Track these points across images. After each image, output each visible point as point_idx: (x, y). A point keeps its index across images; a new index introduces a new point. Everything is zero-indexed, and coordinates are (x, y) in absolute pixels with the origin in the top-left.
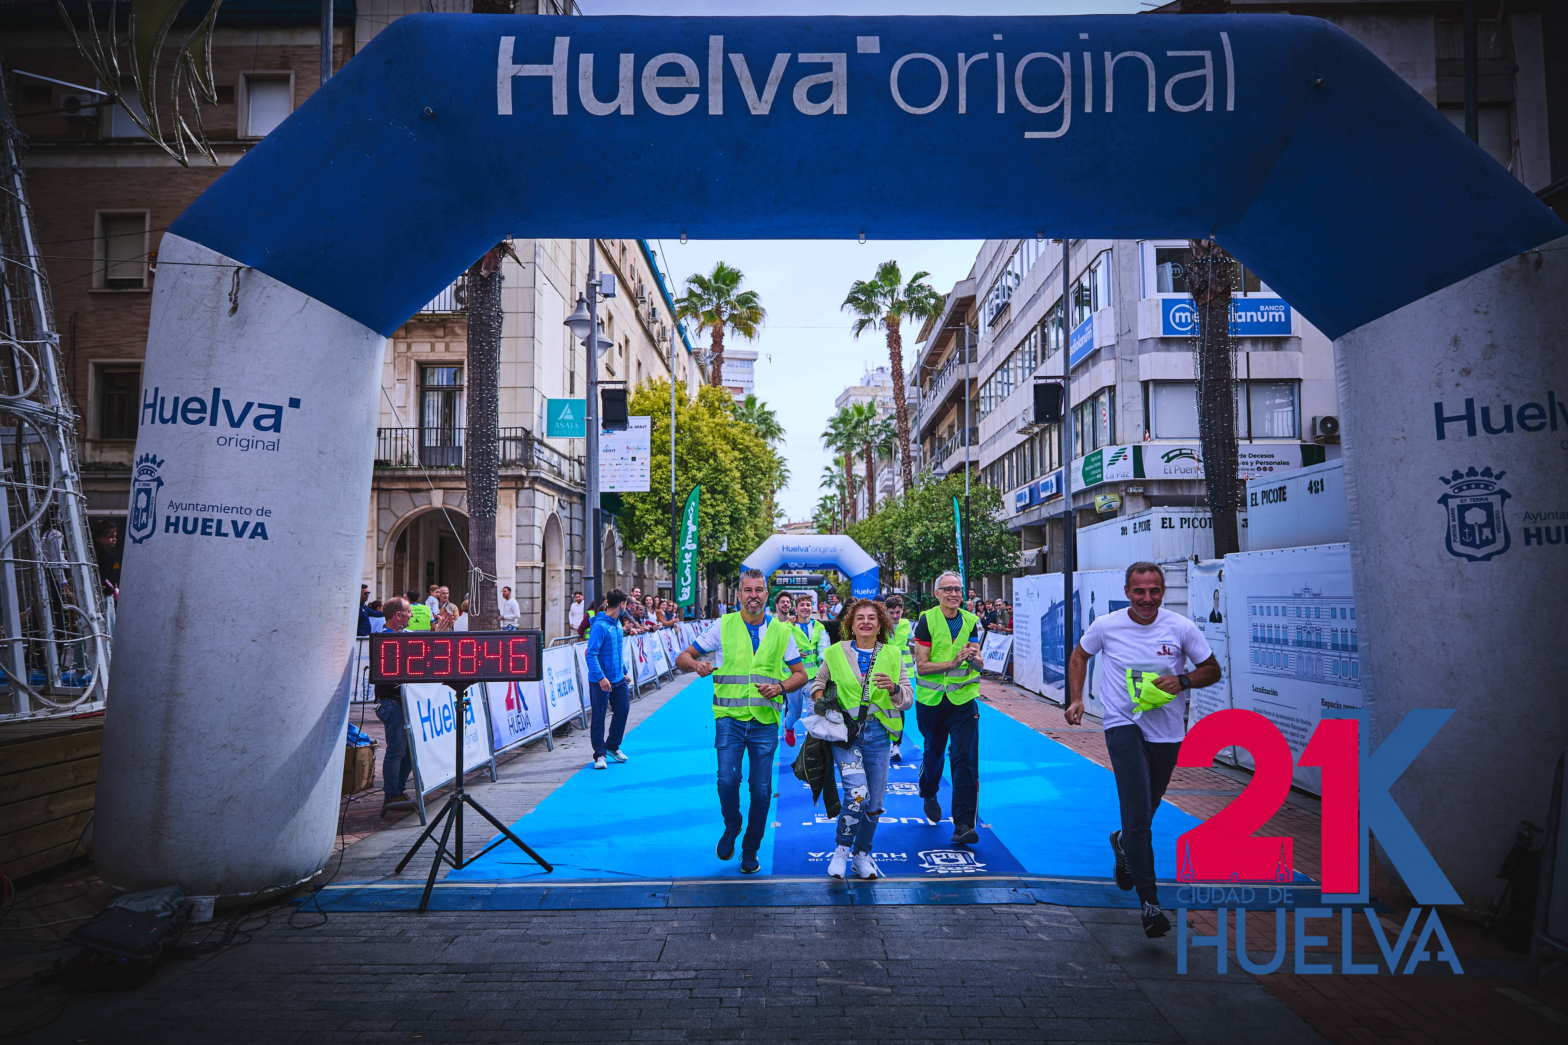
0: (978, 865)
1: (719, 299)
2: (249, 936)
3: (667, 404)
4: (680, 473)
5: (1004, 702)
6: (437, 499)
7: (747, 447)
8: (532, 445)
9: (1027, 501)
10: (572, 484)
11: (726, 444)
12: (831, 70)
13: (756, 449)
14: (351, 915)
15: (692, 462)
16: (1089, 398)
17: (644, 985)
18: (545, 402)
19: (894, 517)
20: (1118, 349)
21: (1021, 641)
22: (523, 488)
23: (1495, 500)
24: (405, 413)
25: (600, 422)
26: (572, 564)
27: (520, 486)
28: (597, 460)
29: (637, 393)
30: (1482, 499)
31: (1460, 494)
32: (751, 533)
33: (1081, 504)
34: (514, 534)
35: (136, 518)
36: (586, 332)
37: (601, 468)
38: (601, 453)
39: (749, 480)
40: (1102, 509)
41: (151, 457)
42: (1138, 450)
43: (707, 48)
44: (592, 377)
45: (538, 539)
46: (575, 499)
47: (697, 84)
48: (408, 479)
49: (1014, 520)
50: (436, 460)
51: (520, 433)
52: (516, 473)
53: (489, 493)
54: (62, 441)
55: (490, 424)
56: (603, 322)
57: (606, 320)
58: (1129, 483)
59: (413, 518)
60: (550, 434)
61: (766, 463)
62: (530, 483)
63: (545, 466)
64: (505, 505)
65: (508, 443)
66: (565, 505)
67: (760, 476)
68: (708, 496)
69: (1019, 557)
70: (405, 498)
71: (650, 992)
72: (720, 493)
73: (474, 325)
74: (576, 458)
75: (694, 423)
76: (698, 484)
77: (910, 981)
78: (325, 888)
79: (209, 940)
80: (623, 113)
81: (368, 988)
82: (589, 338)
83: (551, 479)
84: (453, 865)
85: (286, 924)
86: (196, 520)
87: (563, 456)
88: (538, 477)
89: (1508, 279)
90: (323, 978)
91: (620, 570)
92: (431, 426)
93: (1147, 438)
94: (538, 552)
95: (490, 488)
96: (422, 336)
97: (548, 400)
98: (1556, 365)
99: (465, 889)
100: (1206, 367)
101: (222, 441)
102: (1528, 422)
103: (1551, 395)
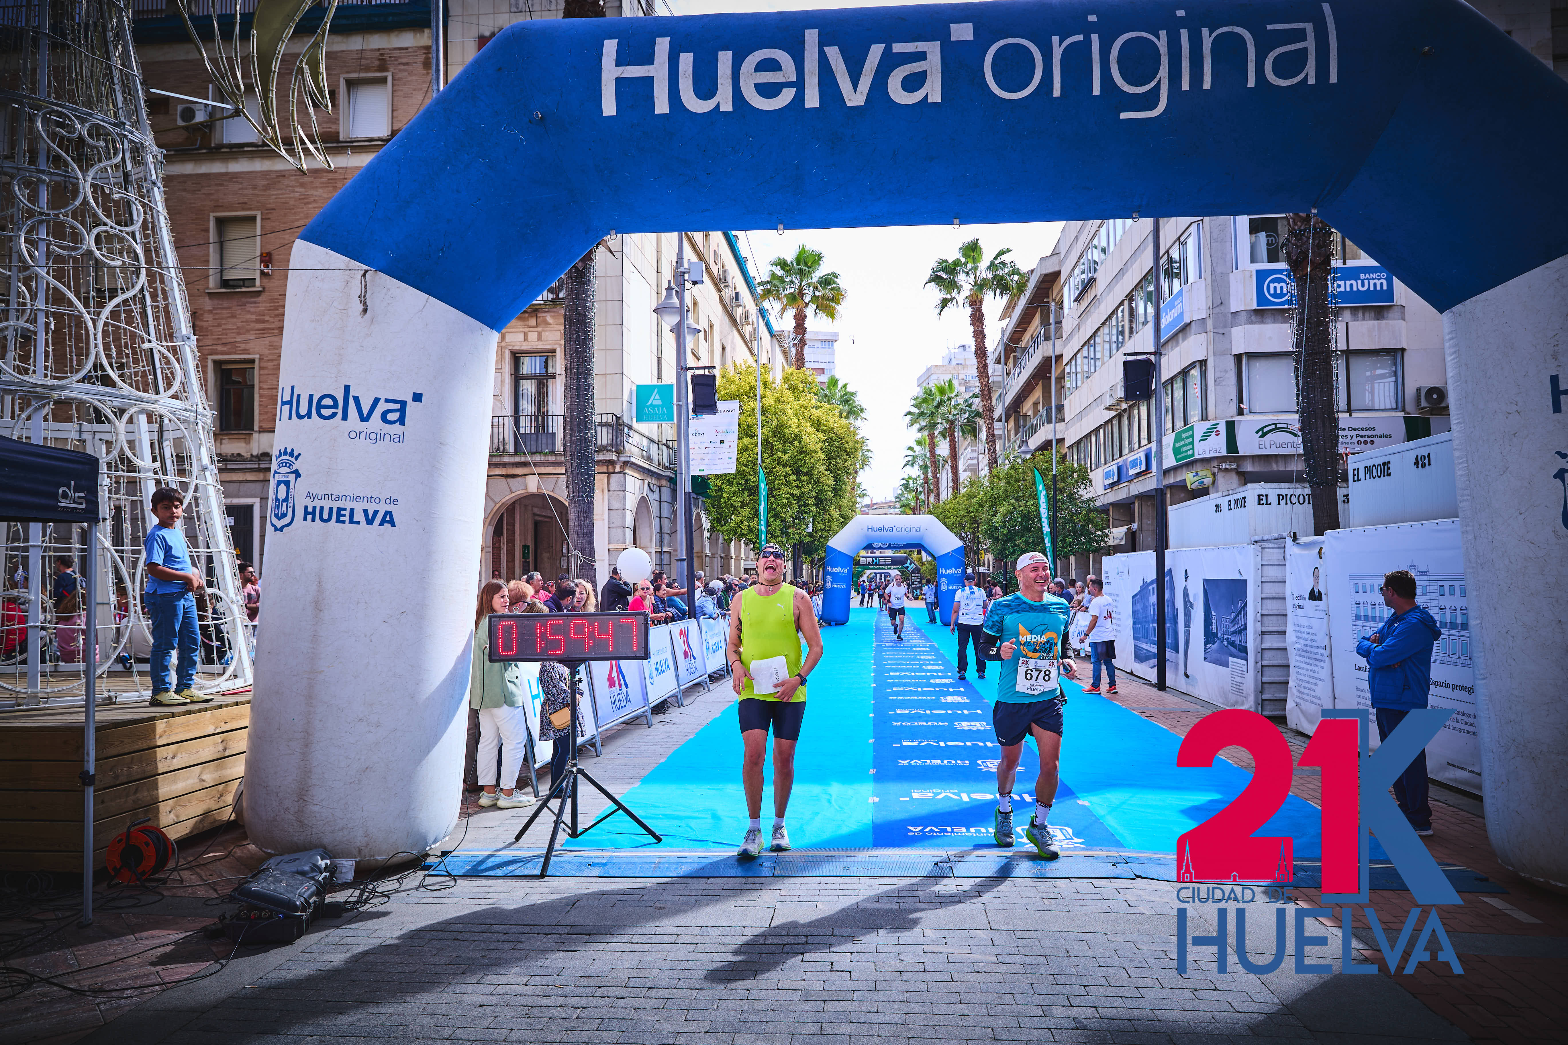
0: (1076, 840)
1: (801, 280)
2: (388, 896)
3: (752, 388)
4: (766, 455)
6: (533, 484)
7: (832, 428)
8: (622, 431)
9: (1115, 479)
10: (661, 467)
11: (812, 425)
12: (925, 59)
13: (841, 432)
14: (478, 878)
15: (778, 445)
16: (1180, 372)
17: (757, 949)
18: (634, 388)
19: (980, 497)
20: (1210, 323)
22: (614, 473)
24: (500, 401)
25: (691, 407)
26: (661, 546)
27: (611, 470)
28: (688, 444)
29: (724, 377)
32: (835, 514)
33: (1173, 480)
34: (606, 517)
35: (277, 507)
36: (675, 319)
37: (691, 451)
38: (690, 437)
39: (834, 462)
40: (1194, 486)
41: (289, 451)
42: (1230, 427)
43: (803, 42)
44: (682, 364)
45: (629, 522)
46: (664, 482)
47: (793, 79)
48: (504, 465)
50: (530, 446)
51: (610, 419)
52: (608, 458)
53: (588, 479)
55: (587, 412)
58: (1222, 459)
59: (510, 502)
60: (639, 419)
61: (851, 444)
62: (620, 467)
63: (635, 450)
66: (654, 488)
67: (845, 457)
68: (794, 477)
69: (1107, 536)
70: (502, 484)
71: (763, 956)
72: (806, 474)
73: (570, 316)
74: (664, 442)
75: (780, 406)
76: (783, 466)
77: (1014, 950)
78: (453, 854)
79: (351, 899)
80: (721, 110)
81: (501, 946)
82: (678, 324)
83: (641, 463)
84: (569, 834)
85: (419, 887)
86: (331, 509)
87: (652, 441)
88: (628, 462)
90: (459, 936)
91: (707, 551)
92: (525, 413)
93: (1241, 413)
94: (629, 535)
95: (587, 473)
96: (516, 326)
97: (637, 386)
99: (582, 856)
100: (1302, 340)
101: (353, 435)
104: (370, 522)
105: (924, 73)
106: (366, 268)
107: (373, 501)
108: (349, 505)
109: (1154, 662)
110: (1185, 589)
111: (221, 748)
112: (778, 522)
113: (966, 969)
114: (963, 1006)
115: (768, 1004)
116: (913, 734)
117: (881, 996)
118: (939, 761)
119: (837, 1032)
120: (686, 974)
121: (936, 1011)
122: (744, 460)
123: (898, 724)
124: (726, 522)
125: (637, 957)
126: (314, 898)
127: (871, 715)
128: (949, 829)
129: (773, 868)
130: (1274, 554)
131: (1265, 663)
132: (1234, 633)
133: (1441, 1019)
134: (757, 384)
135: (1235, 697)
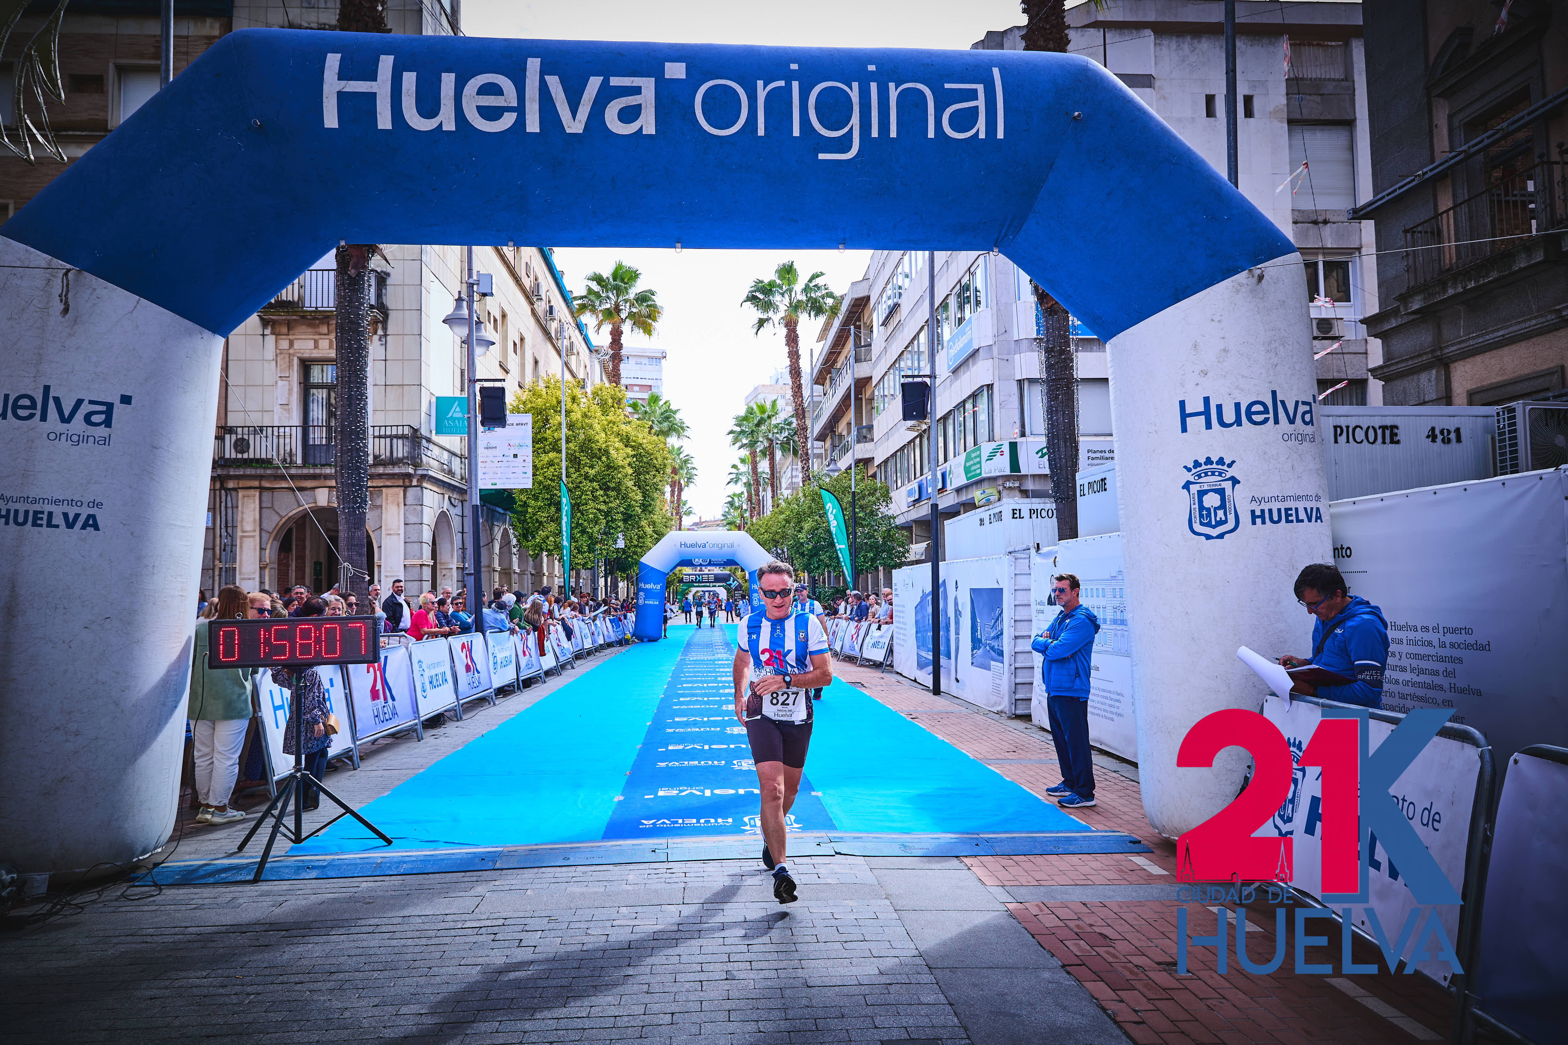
0: (795, 825)
1: (618, 296)
2: (82, 908)
3: (559, 402)
4: (572, 470)
5: (879, 688)
6: (323, 497)
7: (641, 444)
8: (420, 443)
9: (917, 497)
11: (621, 440)
12: (640, 93)
14: (184, 887)
15: (585, 460)
16: (969, 397)
18: (434, 400)
19: (788, 513)
20: (995, 349)
21: (899, 630)
22: (411, 486)
24: (289, 411)
25: (479, 419)
26: (462, 562)
27: (407, 484)
28: (476, 457)
30: (1216, 485)
31: (1199, 481)
32: (649, 530)
33: (964, 498)
34: (402, 532)
36: (465, 330)
37: (480, 465)
38: (481, 450)
39: (642, 478)
40: (981, 503)
42: (1013, 446)
43: (525, 69)
44: (471, 375)
45: (427, 536)
46: (467, 497)
47: (515, 104)
48: (292, 477)
49: (905, 514)
50: (321, 458)
51: (407, 431)
52: (404, 471)
53: (359, 490)
55: (359, 422)
56: (495, 320)
57: (499, 318)
58: (1007, 478)
59: (297, 517)
60: (438, 432)
61: (660, 460)
62: (418, 481)
63: (434, 464)
64: (393, 503)
65: (395, 440)
66: (456, 503)
67: (653, 473)
68: (602, 492)
69: (908, 552)
70: (288, 497)
71: (457, 938)
72: (613, 489)
73: (342, 323)
75: (587, 421)
76: (590, 481)
77: (697, 920)
78: (163, 864)
79: (39, 913)
80: (444, 129)
82: (469, 336)
83: (440, 476)
84: (291, 840)
85: (119, 897)
86: (27, 512)
87: (454, 454)
88: (425, 475)
89: (1238, 291)
90: (149, 939)
91: (516, 568)
92: (315, 424)
93: (1023, 434)
94: (427, 550)
95: (359, 484)
96: (306, 333)
97: (437, 398)
98: (1278, 367)
99: (303, 861)
100: (1049, 367)
101: (52, 436)
102: (1254, 417)
103: (1274, 393)
104: (70, 525)
105: (639, 106)
106: (68, 266)
107: (74, 504)
108: (47, 508)
109: (930, 668)
110: (956, 599)
112: (585, 538)
115: (445, 978)
116: (682, 739)
118: (697, 762)
120: (374, 959)
122: (549, 474)
123: (672, 730)
124: (534, 537)
125: (328, 948)
127: (648, 724)
128: (680, 821)
129: (495, 862)
130: (1023, 564)
131: (1018, 665)
132: (994, 638)
133: (1045, 952)
134: (563, 398)
135: (994, 699)
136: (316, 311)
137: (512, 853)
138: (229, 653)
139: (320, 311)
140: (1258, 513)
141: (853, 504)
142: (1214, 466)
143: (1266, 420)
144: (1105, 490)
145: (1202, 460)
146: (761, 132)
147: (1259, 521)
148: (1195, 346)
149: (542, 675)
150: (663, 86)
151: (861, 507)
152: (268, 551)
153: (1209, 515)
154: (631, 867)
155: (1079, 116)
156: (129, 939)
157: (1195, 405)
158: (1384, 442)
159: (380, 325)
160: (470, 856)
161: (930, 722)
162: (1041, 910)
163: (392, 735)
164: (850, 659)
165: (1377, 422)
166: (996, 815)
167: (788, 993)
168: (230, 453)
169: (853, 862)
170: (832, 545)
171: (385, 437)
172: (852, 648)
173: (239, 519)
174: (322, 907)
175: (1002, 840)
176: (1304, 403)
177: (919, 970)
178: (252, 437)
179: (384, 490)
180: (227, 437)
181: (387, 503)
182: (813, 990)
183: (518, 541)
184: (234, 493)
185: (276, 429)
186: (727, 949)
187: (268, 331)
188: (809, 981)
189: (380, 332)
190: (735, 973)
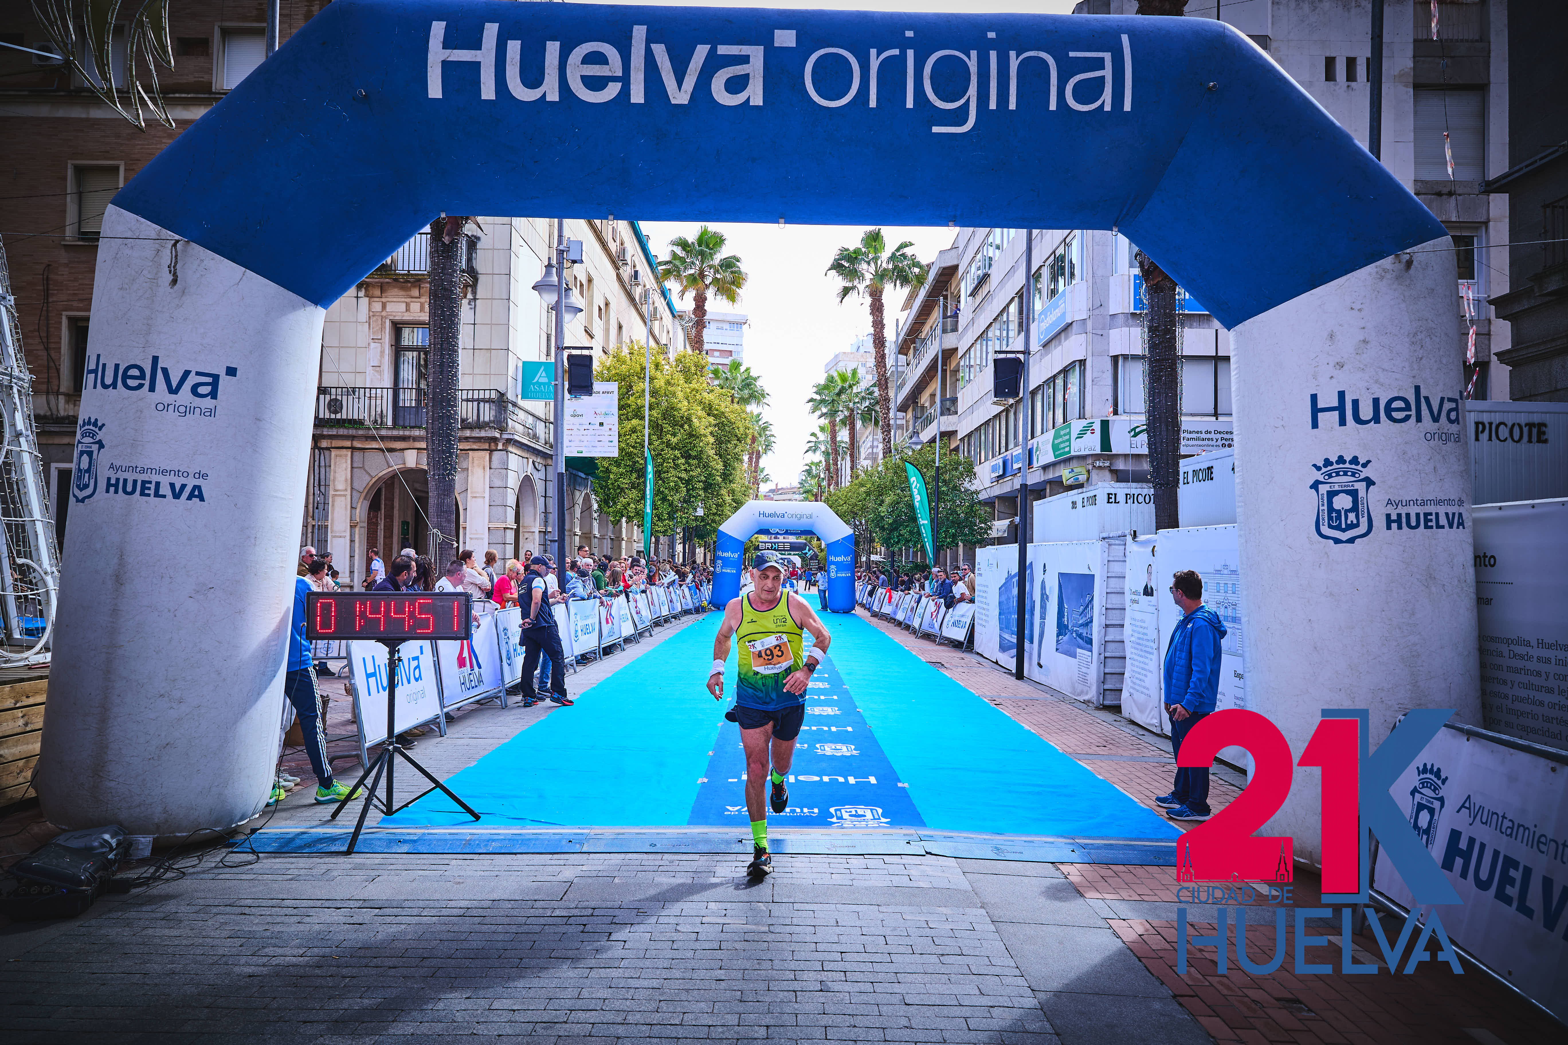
0: (883, 820)
1: (702, 262)
2: (183, 873)
3: (643, 369)
4: (654, 437)
5: (960, 669)
6: (411, 459)
7: (723, 413)
8: (506, 408)
9: (1001, 473)
10: (548, 446)
11: (703, 409)
12: (748, 62)
13: (732, 417)
14: (283, 855)
15: (667, 428)
16: (1059, 373)
17: (542, 921)
18: (520, 365)
19: (868, 486)
20: (1090, 323)
21: (981, 611)
22: (497, 450)
23: (1361, 487)
24: (380, 373)
25: (567, 386)
26: (546, 526)
27: (493, 447)
28: (562, 424)
29: (614, 357)
30: (1348, 486)
31: (1329, 481)
32: (728, 499)
33: (1050, 475)
34: (487, 495)
35: (79, 478)
36: (554, 297)
37: (566, 432)
38: (567, 417)
39: (724, 447)
40: (1070, 482)
41: (93, 420)
42: (1105, 425)
43: (631, 37)
45: (511, 500)
46: (549, 462)
47: (619, 73)
48: (383, 438)
49: (988, 490)
50: (410, 420)
51: (493, 395)
52: (490, 435)
53: (450, 457)
54: (17, 401)
55: (450, 389)
56: (582, 285)
57: (584, 282)
58: (1096, 457)
59: (387, 477)
60: (524, 397)
61: (742, 429)
62: (503, 445)
64: (478, 466)
65: (482, 404)
67: (735, 442)
68: (683, 461)
69: (990, 528)
70: (378, 457)
71: (547, 927)
72: (695, 458)
73: (436, 290)
74: (552, 420)
75: (670, 388)
76: (672, 449)
77: (788, 922)
78: (260, 831)
79: (145, 875)
80: (548, 99)
81: (286, 919)
82: (558, 302)
83: (526, 441)
84: (382, 811)
85: (218, 863)
86: (135, 482)
87: (539, 419)
88: (511, 439)
89: (1382, 278)
90: (247, 911)
91: (596, 532)
92: (406, 386)
93: (1116, 412)
94: (511, 514)
95: (449, 451)
96: (397, 296)
97: (524, 362)
98: (1424, 361)
99: (394, 834)
100: (1152, 347)
101: (160, 407)
102: (1394, 414)
103: (1417, 389)
104: (177, 496)
105: (747, 76)
106: (177, 237)
107: (180, 474)
108: (155, 478)
109: (1014, 652)
110: (1043, 582)
111: (21, 722)
112: (665, 505)
113: (736, 939)
114: (722, 972)
117: (648, 963)
119: (594, 996)
120: (465, 945)
121: (695, 976)
122: (631, 441)
124: (615, 503)
126: (100, 873)
129: (582, 844)
130: (1117, 551)
131: (1107, 654)
132: (1082, 625)
133: (1154, 979)
134: (648, 365)
135: (1079, 688)
136: (408, 274)
137: (599, 837)
138: (325, 624)
139: (412, 275)
140: (1394, 517)
141: (936, 478)
142: (1347, 465)
143: (1407, 418)
144: (1212, 479)
145: (1334, 459)
146: (873, 104)
147: (1394, 526)
148: (1331, 336)
149: (622, 643)
150: (773, 55)
151: (944, 481)
152: (358, 511)
153: (1339, 517)
154: (718, 858)
155: (1214, 86)
156: (228, 909)
157: (1329, 399)
158: (1530, 441)
159: (470, 289)
160: (557, 837)
161: (1015, 709)
162: (1147, 930)
163: (478, 702)
164: (928, 637)
165: (1523, 419)
166: (1090, 818)
167: (884, 1009)
168: (325, 414)
169: (946, 864)
170: (914, 519)
171: (473, 400)
172: (932, 626)
173: (332, 478)
174: (414, 884)
175: (1098, 847)
176: (1450, 400)
177: (1021, 992)
178: (345, 398)
179: (470, 452)
180: (322, 397)
181: (473, 467)
182: (911, 1008)
183: (599, 506)
184: (327, 452)
185: (368, 390)
186: (820, 956)
187: (362, 294)
188: (906, 998)
189: (470, 296)
190: (829, 984)
